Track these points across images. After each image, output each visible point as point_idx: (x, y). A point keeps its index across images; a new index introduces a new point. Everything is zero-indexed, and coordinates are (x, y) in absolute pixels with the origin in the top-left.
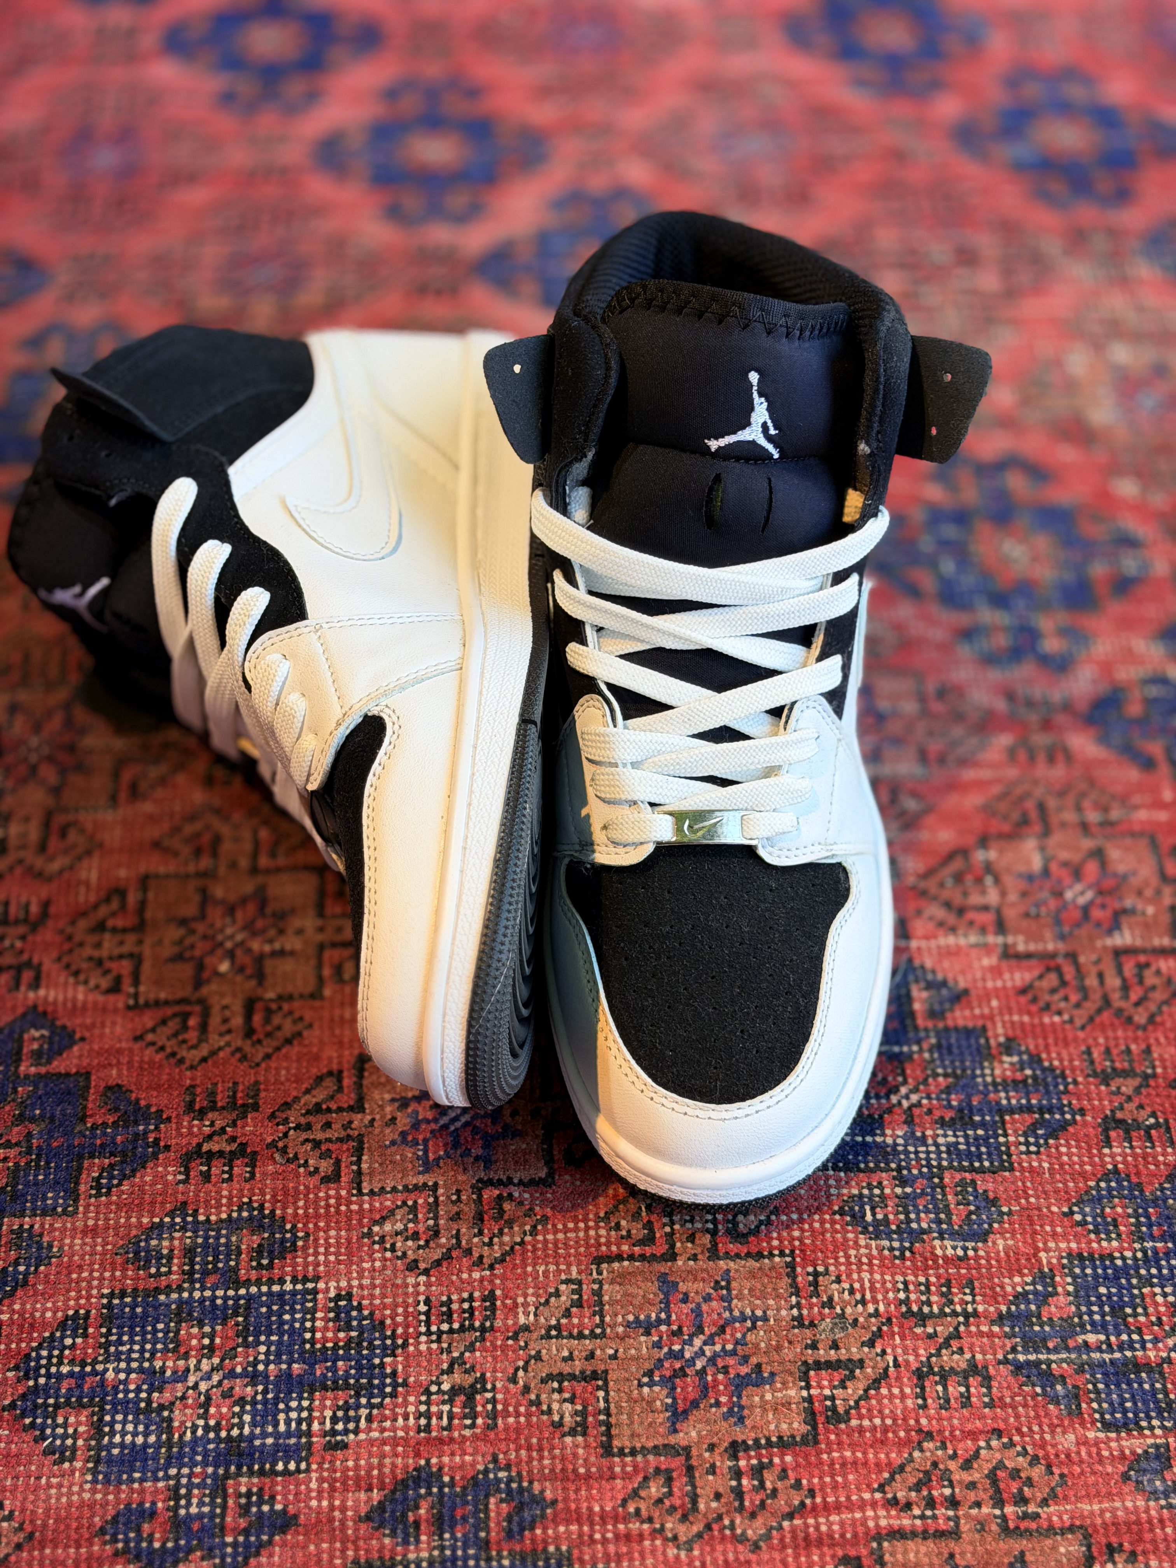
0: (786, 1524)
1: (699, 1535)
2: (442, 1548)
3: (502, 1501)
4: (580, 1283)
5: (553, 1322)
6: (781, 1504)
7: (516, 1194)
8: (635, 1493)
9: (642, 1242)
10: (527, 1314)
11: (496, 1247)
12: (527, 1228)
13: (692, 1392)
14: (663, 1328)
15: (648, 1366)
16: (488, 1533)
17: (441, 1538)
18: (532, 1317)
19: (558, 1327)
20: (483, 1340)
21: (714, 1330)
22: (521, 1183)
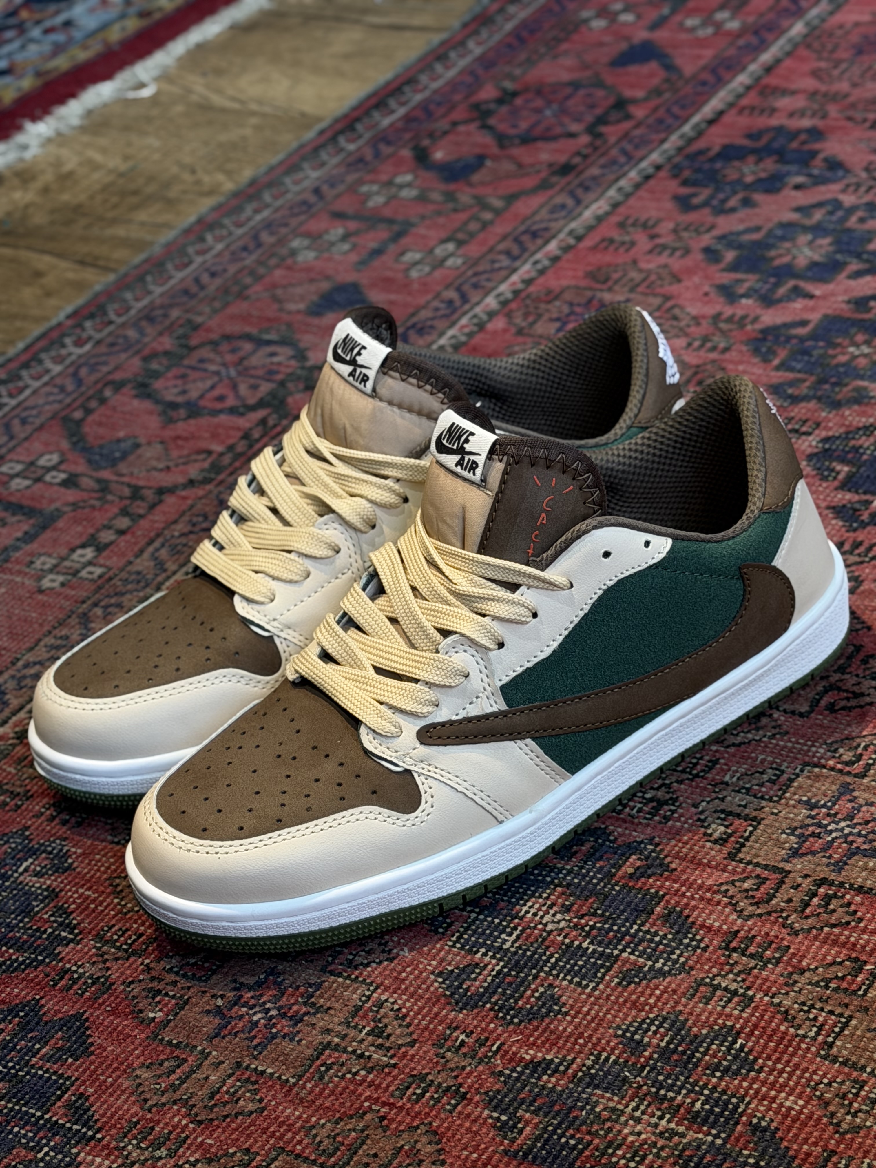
0: (826, 929)
1: (760, 915)
2: (582, 868)
3: (639, 859)
4: (783, 772)
5: (747, 786)
6: (833, 920)
7: (775, 716)
8: (733, 883)
9: (847, 763)
10: (732, 777)
11: (739, 738)
12: (769, 734)
13: (817, 846)
14: (824, 810)
15: (796, 824)
16: (618, 871)
17: (585, 863)
18: (735, 779)
19: (748, 789)
20: (692, 780)
21: (860, 821)
22: (785, 711)
